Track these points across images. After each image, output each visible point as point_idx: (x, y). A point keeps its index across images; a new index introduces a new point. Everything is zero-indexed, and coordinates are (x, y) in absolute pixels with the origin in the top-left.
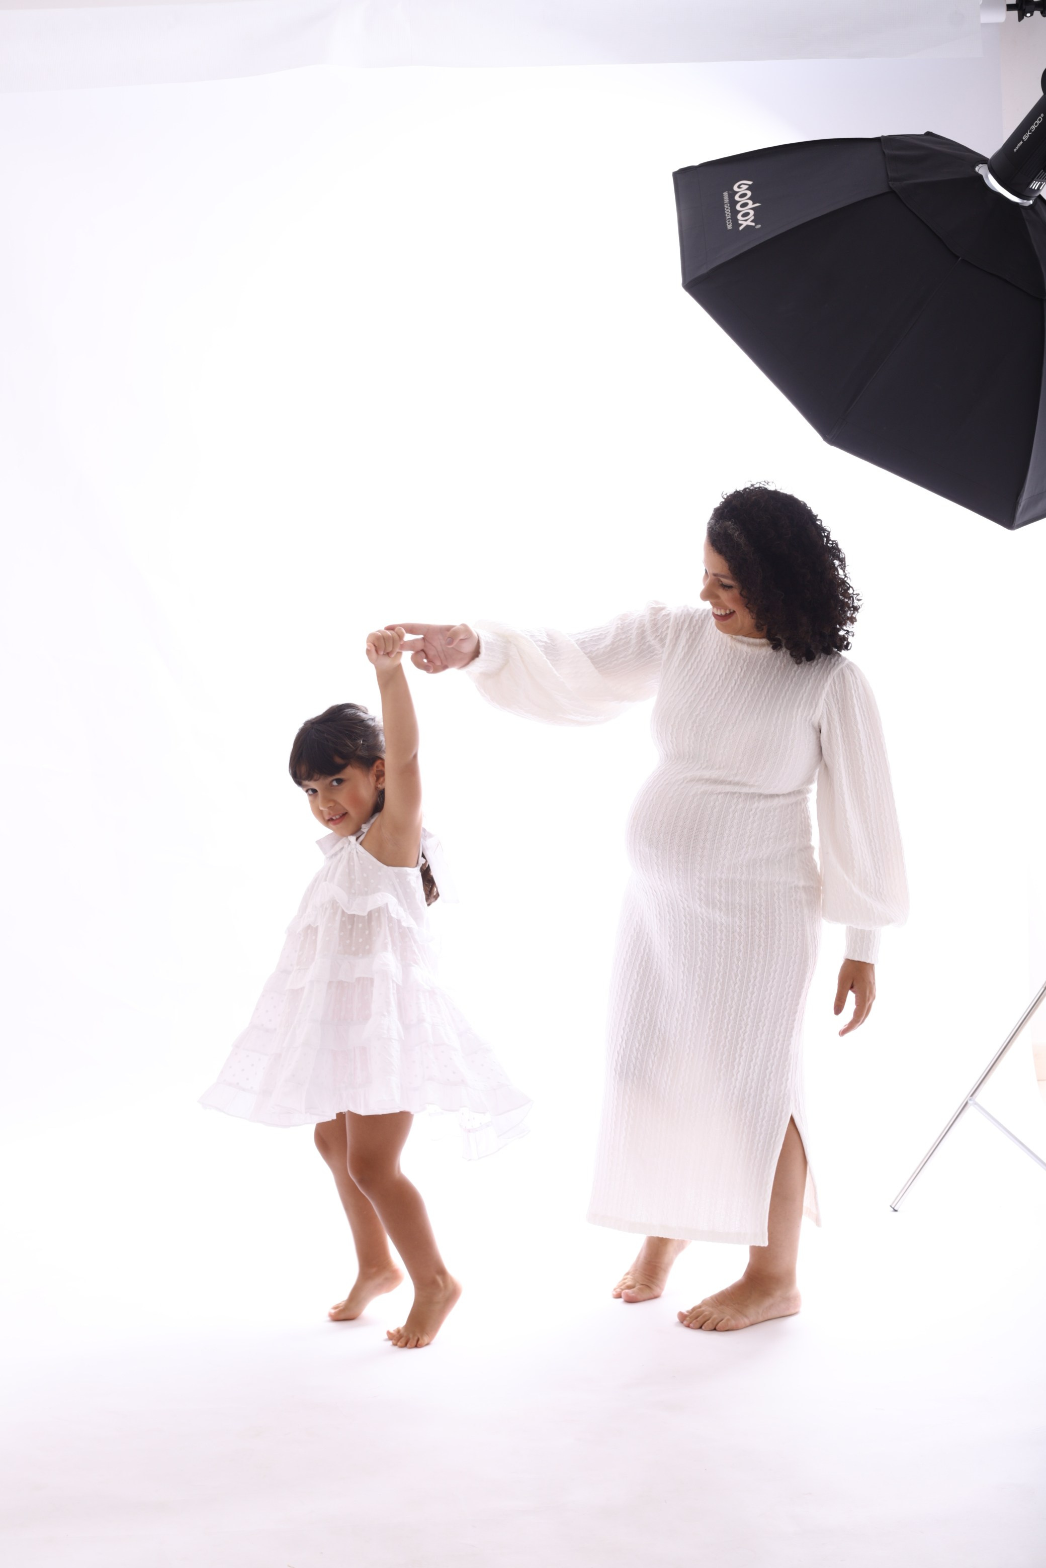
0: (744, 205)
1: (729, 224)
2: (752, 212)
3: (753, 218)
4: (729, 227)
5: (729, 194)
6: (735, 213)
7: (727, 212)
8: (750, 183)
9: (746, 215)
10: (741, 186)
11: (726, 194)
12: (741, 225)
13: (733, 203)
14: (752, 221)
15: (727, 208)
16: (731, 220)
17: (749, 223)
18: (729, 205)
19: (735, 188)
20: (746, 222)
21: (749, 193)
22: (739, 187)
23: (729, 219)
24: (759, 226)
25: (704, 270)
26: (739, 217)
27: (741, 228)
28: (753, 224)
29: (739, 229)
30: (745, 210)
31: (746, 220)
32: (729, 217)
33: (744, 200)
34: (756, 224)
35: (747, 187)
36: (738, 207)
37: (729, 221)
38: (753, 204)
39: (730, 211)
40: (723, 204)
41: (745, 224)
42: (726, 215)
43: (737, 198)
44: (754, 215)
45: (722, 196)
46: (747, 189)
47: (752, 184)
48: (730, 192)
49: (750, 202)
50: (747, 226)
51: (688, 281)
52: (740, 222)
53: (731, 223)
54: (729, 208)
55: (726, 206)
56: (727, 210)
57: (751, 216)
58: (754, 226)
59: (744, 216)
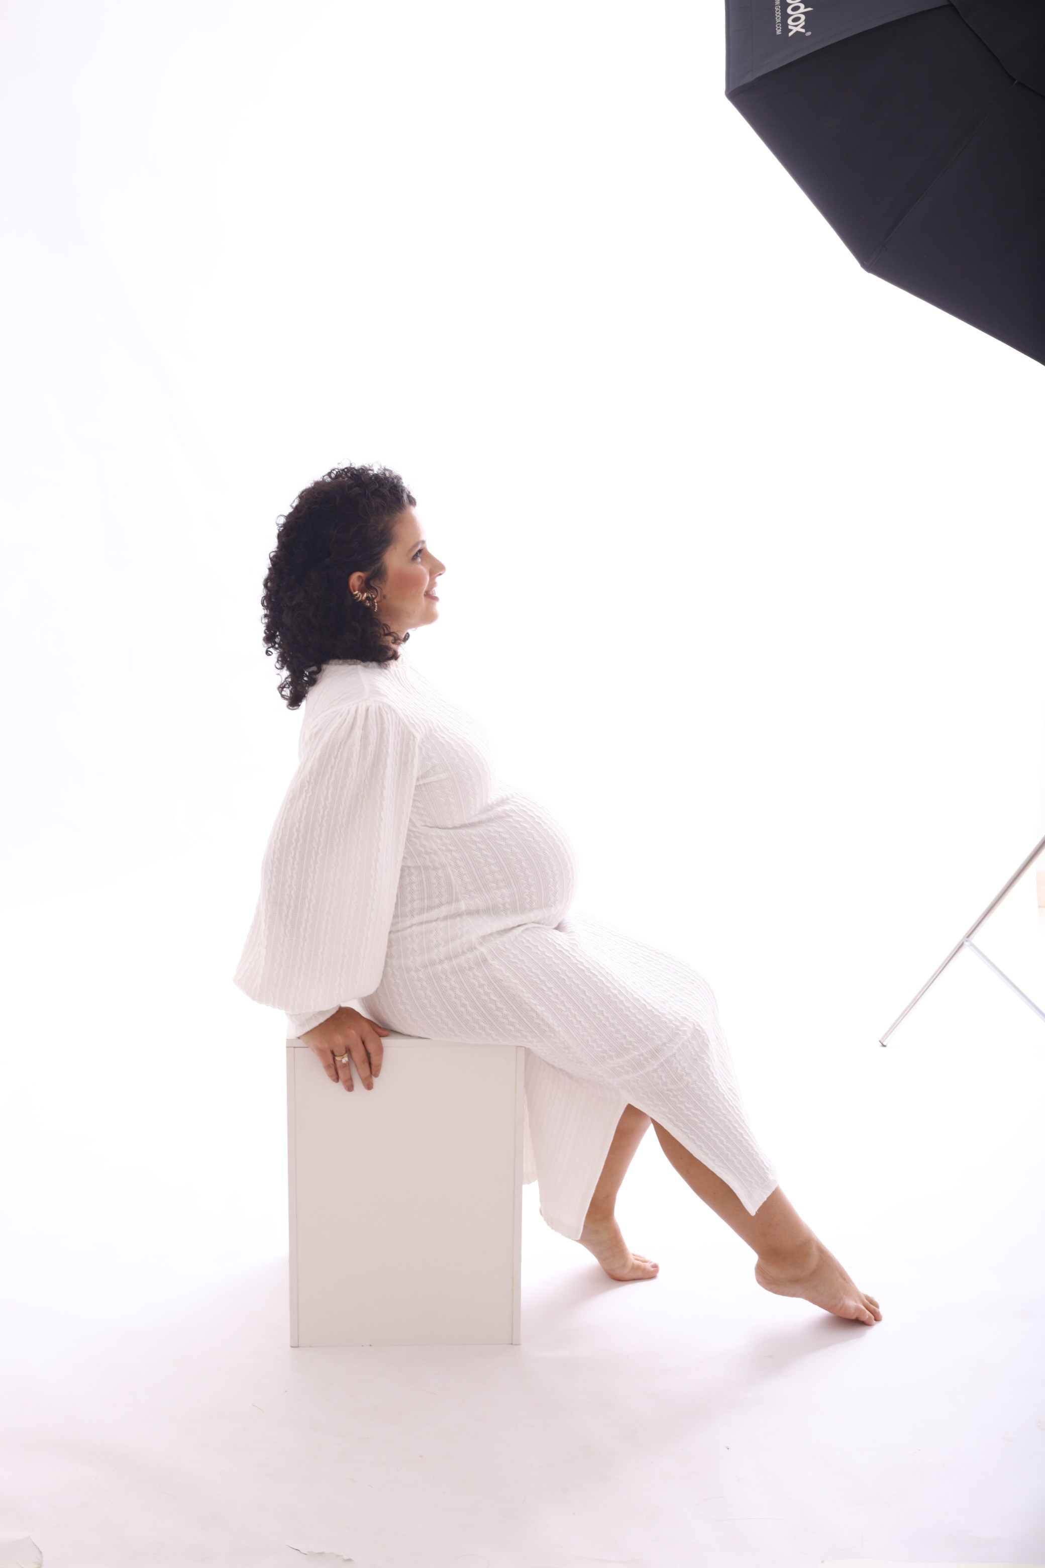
0: (796, 8)
1: (779, 29)
2: (803, 17)
3: (803, 24)
4: (779, 32)
6: (786, 16)
7: (778, 14)
9: (797, 19)
12: (791, 30)
13: (784, 6)
14: (802, 27)
15: (778, 11)
16: (780, 25)
17: (799, 29)
18: (780, 7)
20: (796, 28)
23: (779, 23)
24: (809, 34)
26: (790, 21)
27: (790, 34)
28: (803, 31)
29: (788, 35)
30: (796, 14)
31: (796, 26)
32: (779, 21)
33: (796, 3)
34: (807, 32)
36: (789, 11)
37: (778, 26)
38: (805, 8)
39: (780, 13)
40: (774, 6)
41: (795, 30)
42: (776, 19)
43: (788, 1)
44: (805, 21)
49: (802, 6)
50: (797, 32)
51: (731, 89)
52: (790, 27)
54: (780, 10)
55: (777, 9)
56: (778, 13)
57: (802, 22)
58: (804, 33)
59: (794, 20)
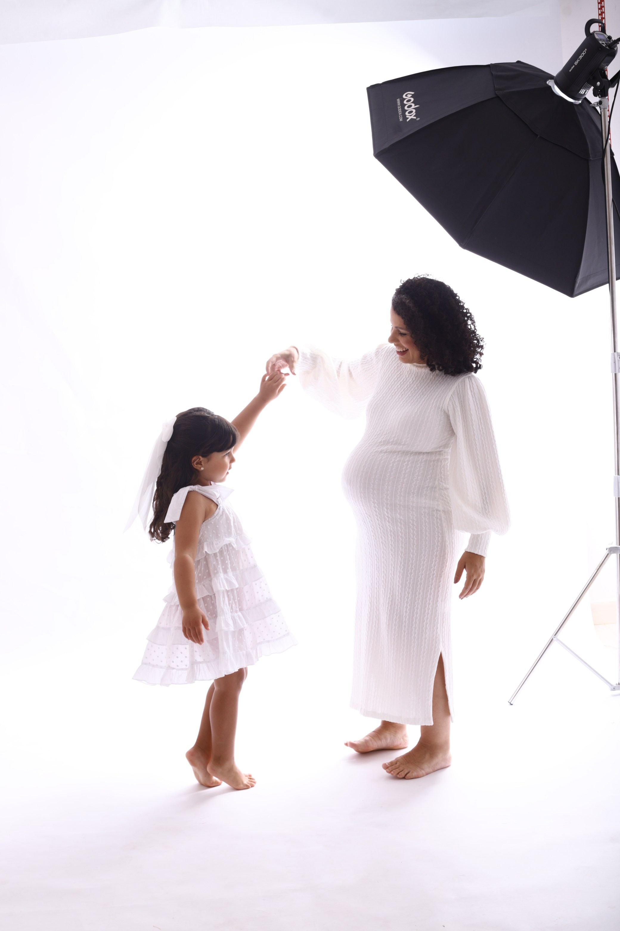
0: (410, 106)
2: (414, 111)
3: (415, 114)
4: (401, 120)
5: (400, 100)
6: (404, 111)
7: (400, 111)
8: (413, 93)
9: (411, 112)
10: (408, 95)
11: (398, 100)
12: (408, 118)
13: (403, 105)
14: (414, 116)
16: (402, 116)
17: (412, 117)
18: (400, 106)
19: (404, 96)
20: (410, 117)
21: (412, 99)
22: (406, 96)
23: (401, 115)
24: (418, 119)
25: (386, 146)
26: (407, 113)
27: (408, 120)
28: (415, 118)
29: (406, 121)
30: (410, 109)
31: (411, 116)
32: (401, 114)
33: (409, 103)
34: (417, 118)
35: (411, 95)
36: (406, 108)
37: (401, 116)
38: (415, 106)
39: (401, 110)
40: (397, 106)
41: (410, 118)
42: (399, 113)
43: (405, 102)
44: (416, 112)
45: (396, 102)
46: (411, 97)
47: (414, 94)
48: (401, 99)
49: (413, 105)
50: (412, 119)
51: (377, 152)
53: (402, 118)
54: (401, 108)
55: (399, 108)
58: (416, 119)
59: (409, 113)
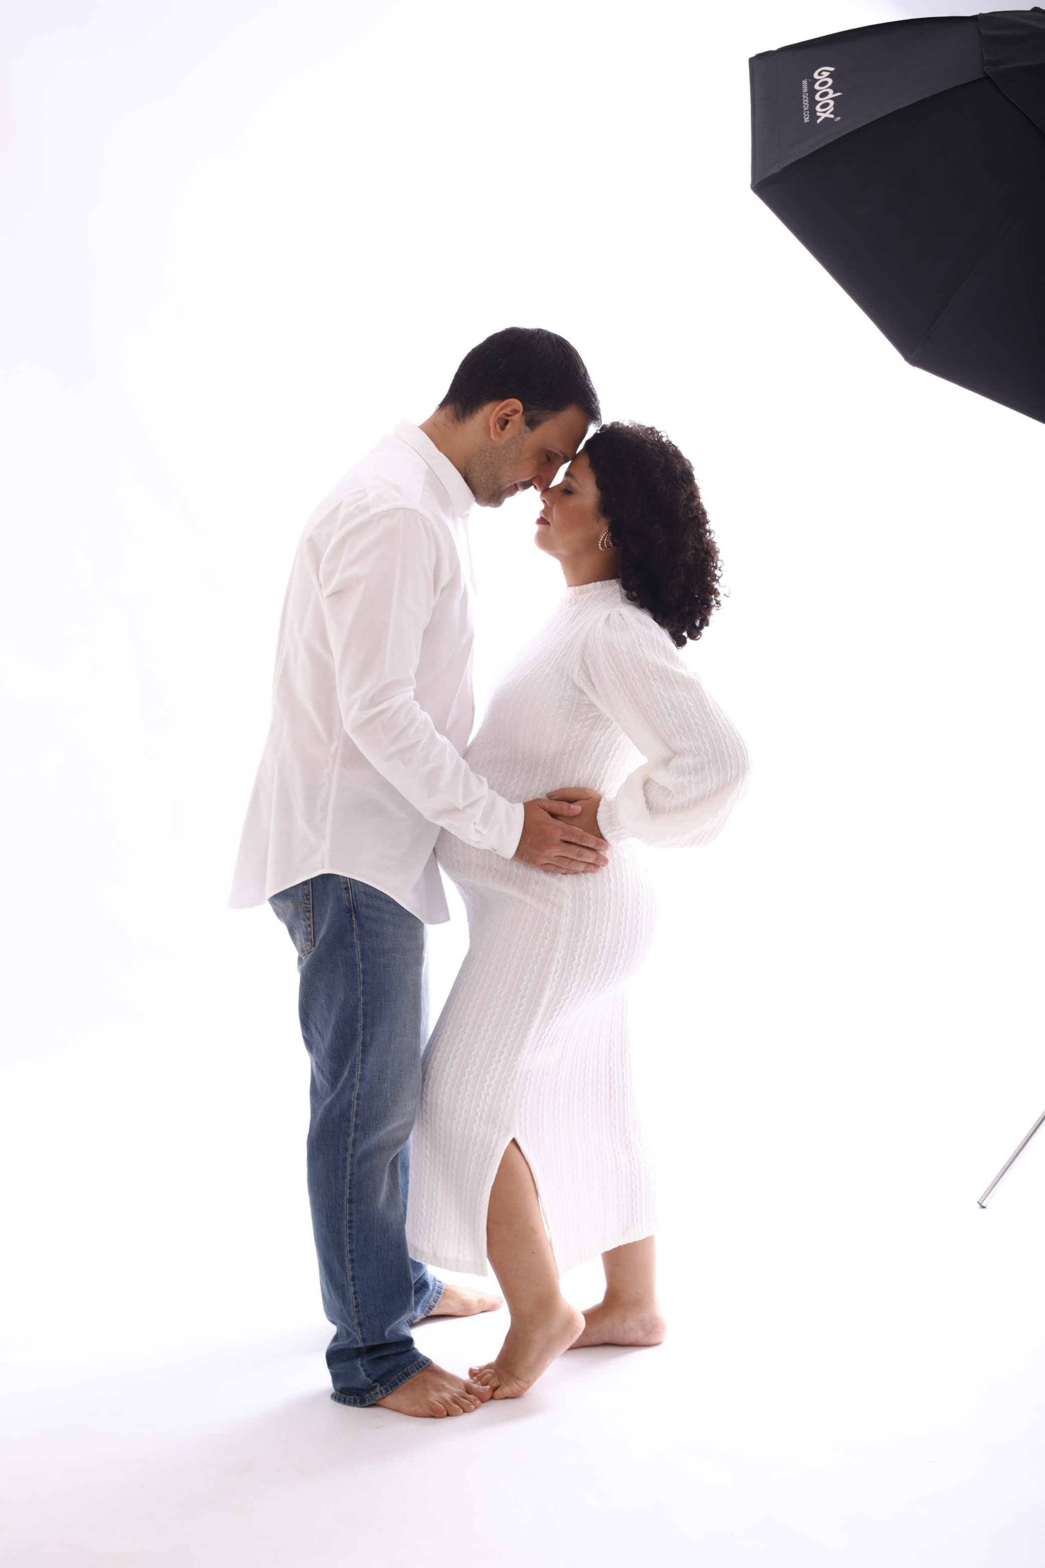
0: (824, 95)
1: (806, 117)
2: (832, 103)
3: (832, 109)
4: (808, 121)
5: (808, 83)
6: (813, 103)
8: (830, 69)
9: (826, 105)
10: (823, 73)
11: (805, 82)
12: (820, 117)
14: (831, 113)
15: (806, 99)
16: (808, 112)
17: (828, 115)
18: (807, 94)
19: (816, 76)
20: (823, 114)
21: (829, 81)
22: (819, 75)
23: (807, 110)
24: (838, 119)
25: (775, 170)
26: (818, 108)
27: (819, 121)
28: (832, 116)
29: (817, 122)
30: (824, 100)
31: (825, 112)
33: (824, 89)
34: (835, 117)
35: (827, 74)
36: (817, 98)
37: (806, 114)
38: (833, 93)
39: (808, 101)
40: (802, 94)
41: (823, 116)
42: (804, 107)
43: (817, 87)
44: (834, 106)
45: (801, 85)
46: (827, 77)
48: (809, 80)
49: (830, 91)
50: (826, 119)
51: (757, 183)
52: (818, 114)
53: (809, 116)
54: (808, 98)
55: (804, 97)
56: (805, 101)
57: (831, 108)
58: (833, 118)
59: (823, 107)
